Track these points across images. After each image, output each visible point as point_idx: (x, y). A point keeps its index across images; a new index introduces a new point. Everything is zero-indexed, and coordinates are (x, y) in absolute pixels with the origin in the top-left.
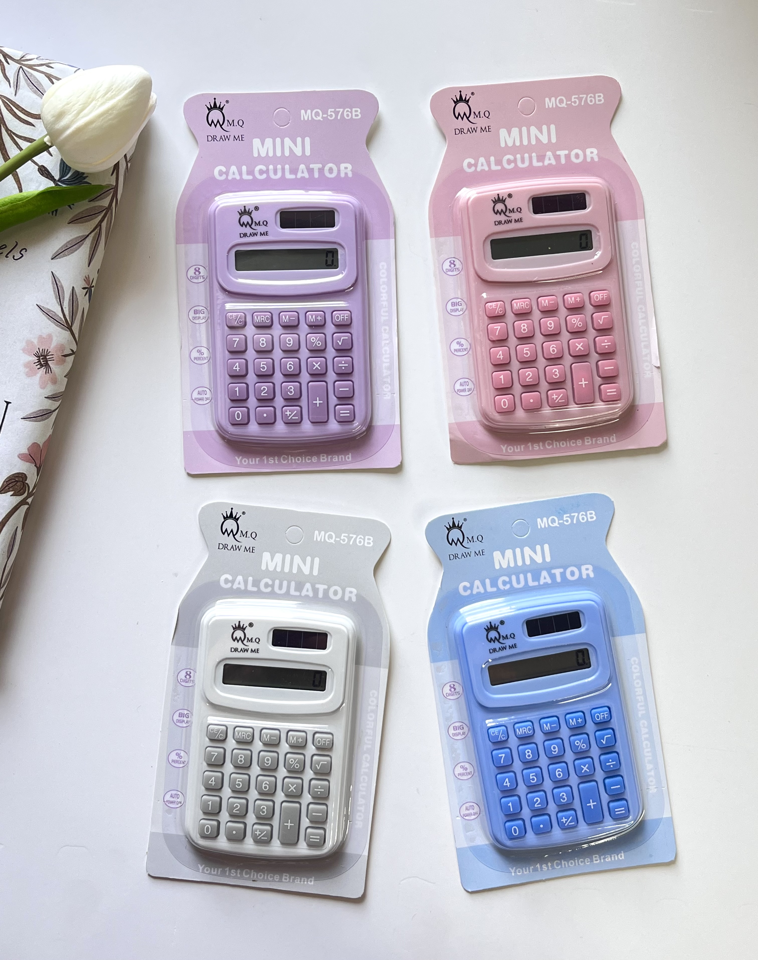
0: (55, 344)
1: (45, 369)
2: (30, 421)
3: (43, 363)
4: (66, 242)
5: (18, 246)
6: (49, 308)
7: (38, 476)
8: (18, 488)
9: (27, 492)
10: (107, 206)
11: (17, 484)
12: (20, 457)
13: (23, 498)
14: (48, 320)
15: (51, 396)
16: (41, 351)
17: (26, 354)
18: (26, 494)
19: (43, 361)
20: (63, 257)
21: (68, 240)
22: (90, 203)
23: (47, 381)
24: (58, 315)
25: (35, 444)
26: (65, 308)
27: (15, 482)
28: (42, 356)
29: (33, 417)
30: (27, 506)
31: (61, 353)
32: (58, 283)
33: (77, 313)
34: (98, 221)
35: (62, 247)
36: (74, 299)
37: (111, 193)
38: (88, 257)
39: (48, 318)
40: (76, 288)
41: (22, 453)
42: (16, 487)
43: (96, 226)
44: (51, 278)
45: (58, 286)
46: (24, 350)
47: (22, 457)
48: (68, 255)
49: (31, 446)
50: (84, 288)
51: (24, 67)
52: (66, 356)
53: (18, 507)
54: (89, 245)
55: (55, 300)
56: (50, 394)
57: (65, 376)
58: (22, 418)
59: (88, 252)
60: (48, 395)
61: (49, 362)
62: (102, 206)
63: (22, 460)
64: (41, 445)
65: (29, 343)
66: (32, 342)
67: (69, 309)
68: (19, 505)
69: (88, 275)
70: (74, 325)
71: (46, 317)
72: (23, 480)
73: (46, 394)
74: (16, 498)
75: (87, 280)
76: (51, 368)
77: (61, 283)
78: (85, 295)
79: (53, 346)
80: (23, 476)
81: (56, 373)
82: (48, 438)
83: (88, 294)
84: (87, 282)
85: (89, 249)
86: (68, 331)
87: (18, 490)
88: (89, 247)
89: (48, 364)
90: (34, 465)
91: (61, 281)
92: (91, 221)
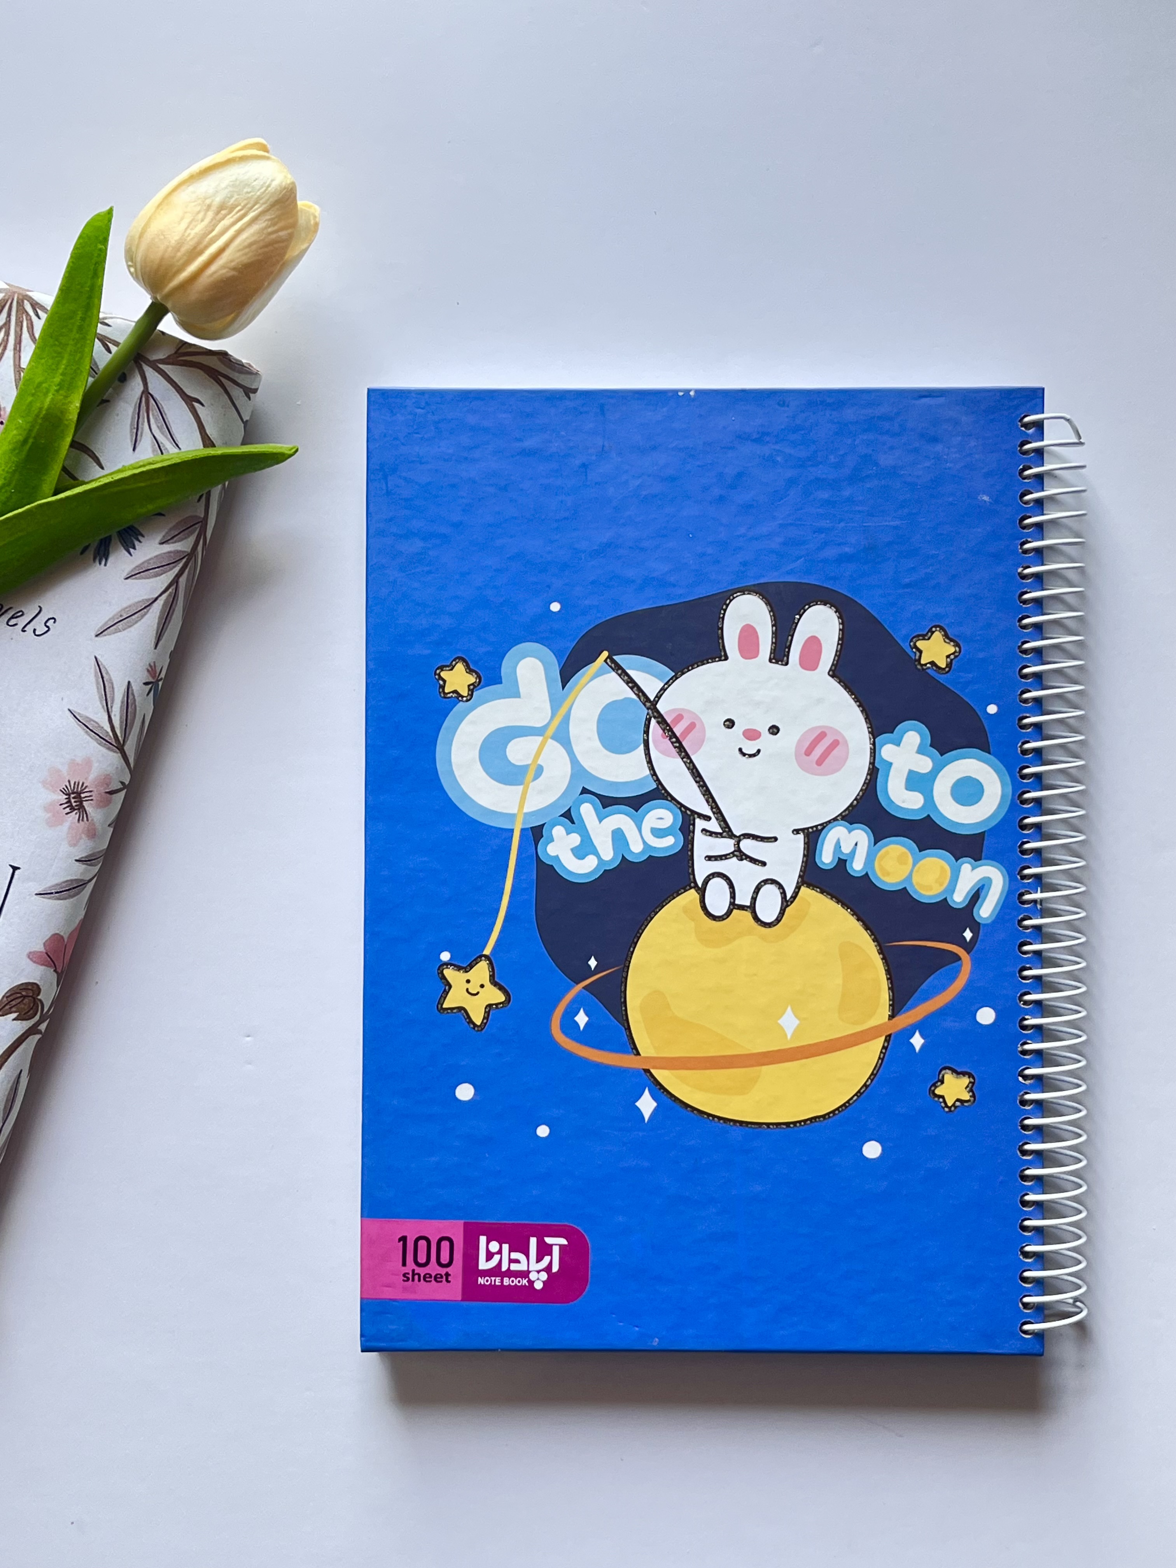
0: (95, 775)
1: (78, 815)
2: (49, 898)
3: (74, 804)
4: (119, 609)
5: (41, 614)
6: (88, 715)
7: (58, 986)
8: (26, 1007)
9: (39, 1013)
10: (189, 550)
11: (24, 1002)
12: (31, 957)
13: (33, 1023)
14: (86, 736)
15: (86, 857)
16: (72, 786)
17: (47, 789)
18: (37, 1017)
19: (75, 802)
20: (114, 633)
21: (125, 605)
22: (162, 546)
23: (81, 834)
24: (103, 727)
25: (56, 936)
26: (115, 715)
27: (21, 997)
28: (73, 793)
29: (55, 893)
30: (38, 1037)
31: (104, 790)
32: (104, 675)
33: (133, 723)
34: (174, 575)
35: (113, 618)
36: (129, 701)
37: (196, 528)
38: (155, 632)
39: (87, 732)
40: (133, 684)
41: (34, 950)
42: (23, 1006)
43: (171, 584)
44: (93, 666)
45: (105, 679)
47: (33, 957)
48: (124, 630)
49: (50, 938)
50: (146, 684)
53: (23, 1038)
54: (158, 615)
55: (98, 703)
56: (84, 855)
57: (109, 825)
58: (36, 894)
59: (155, 626)
60: (80, 856)
61: (85, 803)
62: (181, 552)
63: (34, 962)
64: (66, 937)
65: (54, 771)
66: (59, 771)
67: (121, 718)
68: (26, 1035)
69: (154, 662)
70: (128, 742)
71: (84, 729)
72: (33, 994)
73: (78, 856)
74: (21, 1023)
75: (152, 669)
76: (88, 812)
77: (109, 675)
78: (148, 694)
79: (92, 776)
80: (35, 988)
81: (95, 820)
82: (78, 925)
83: (152, 692)
84: (151, 672)
85: (157, 621)
86: (118, 753)
87: (25, 1010)
88: (157, 618)
89: (83, 806)
90: (52, 970)
91: (110, 672)
92: (162, 574)
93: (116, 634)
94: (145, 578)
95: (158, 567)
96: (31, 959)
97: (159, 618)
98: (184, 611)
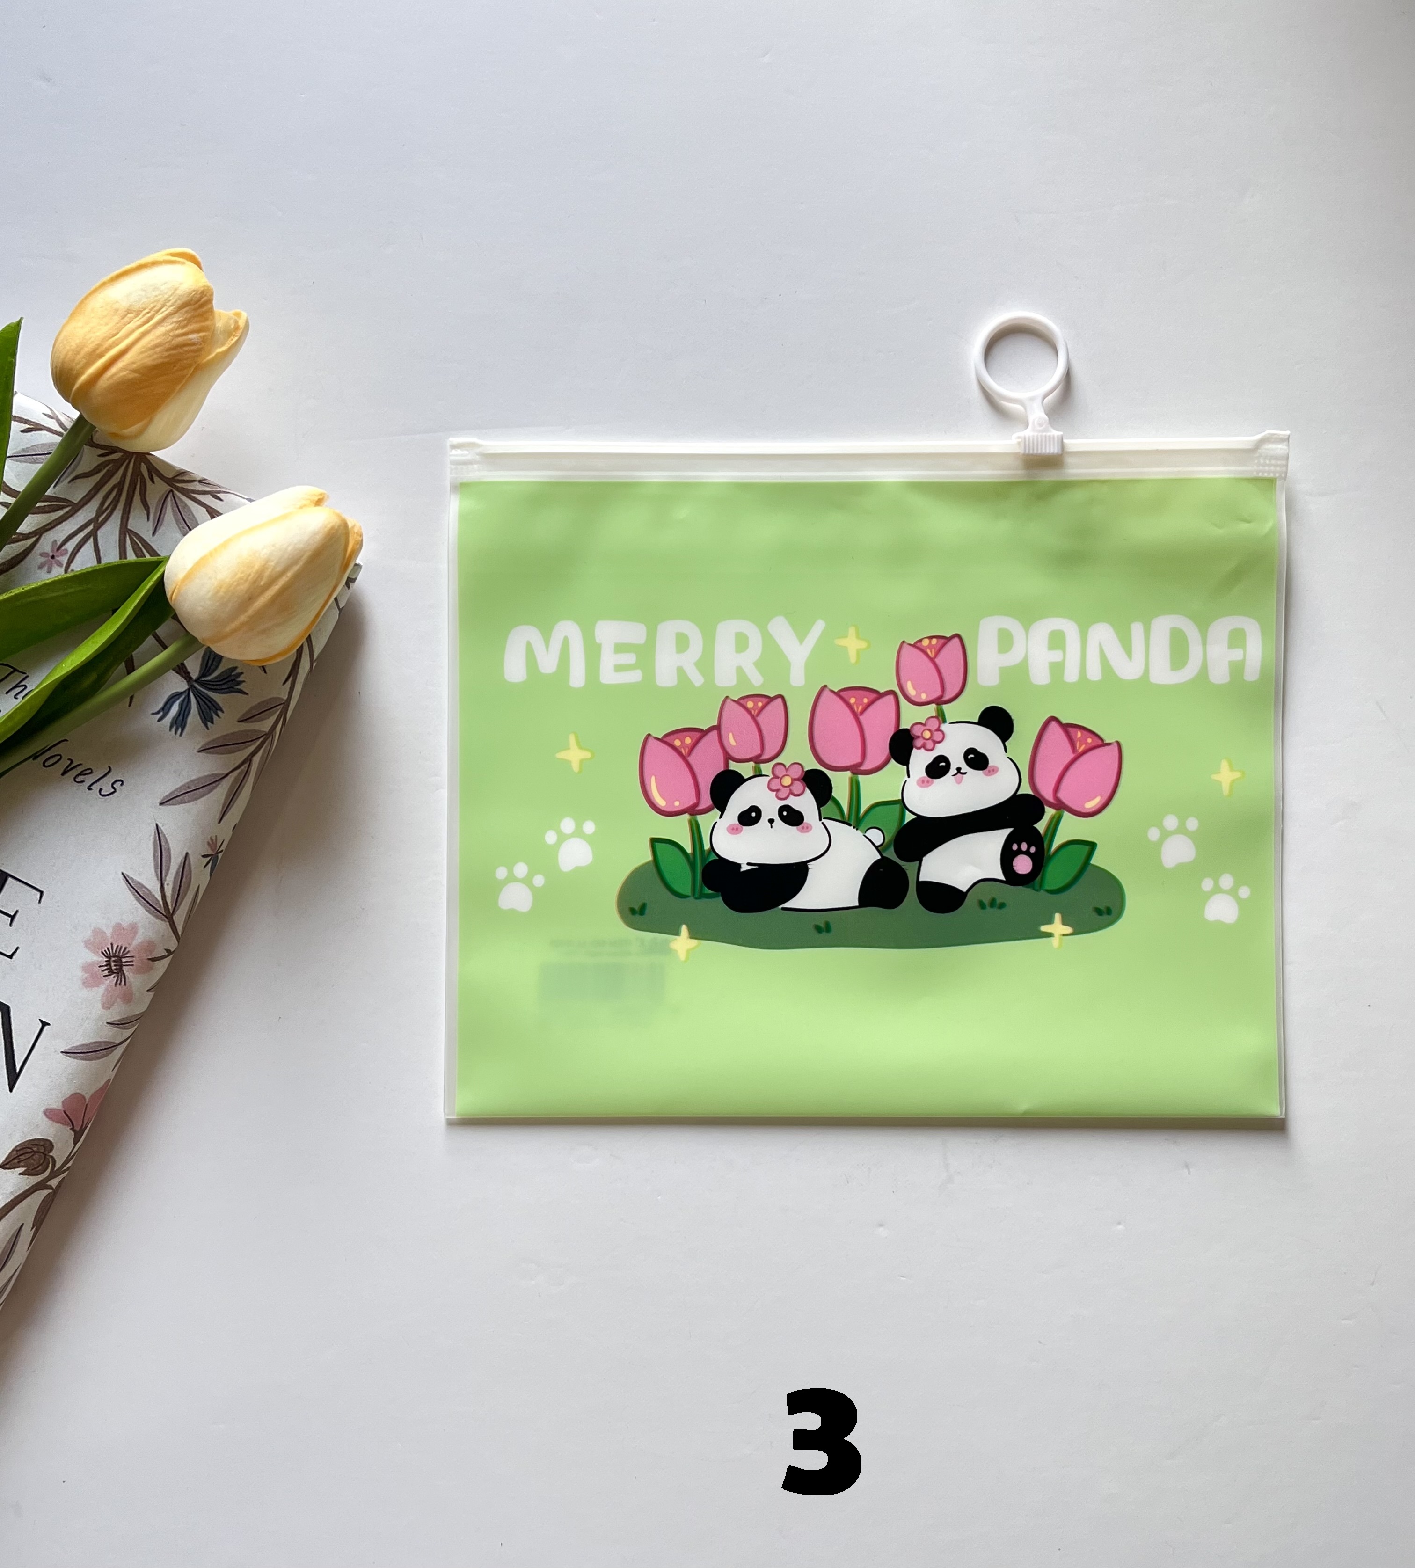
0: (140, 941)
1: (116, 978)
2: (75, 1058)
3: (114, 968)
4: (189, 780)
5: (110, 774)
6: (140, 881)
7: (74, 1145)
8: (35, 1163)
9: (49, 1170)
10: (267, 730)
11: (34, 1157)
14: (135, 902)
15: (118, 1021)
16: (114, 949)
17: (89, 949)
18: (46, 1174)
19: (115, 965)
20: (179, 803)
21: (194, 777)
22: (241, 723)
23: (116, 998)
24: (153, 895)
27: (31, 1152)
28: (114, 957)
29: (81, 1053)
30: (46, 1192)
31: (146, 956)
32: (163, 844)
33: (186, 894)
34: (249, 753)
35: (181, 787)
36: (185, 872)
37: (279, 710)
38: (221, 807)
39: (135, 897)
40: (191, 857)
41: (53, 1107)
42: (32, 1161)
43: (243, 761)
44: (153, 834)
45: (163, 848)
47: (50, 1114)
48: (189, 802)
49: (69, 1097)
50: (204, 856)
52: (154, 960)
53: (28, 1193)
55: (153, 870)
56: (116, 1019)
57: (148, 991)
58: (62, 1052)
59: (223, 801)
61: (124, 968)
62: (258, 731)
63: (50, 1119)
64: (87, 1097)
65: (97, 932)
66: (103, 933)
67: (173, 888)
68: (32, 1190)
69: (216, 836)
70: (179, 911)
72: (45, 1151)
73: (110, 1018)
74: (28, 1178)
75: (213, 843)
76: (126, 977)
77: (168, 844)
78: (205, 867)
79: (135, 943)
80: (48, 1144)
81: (133, 985)
82: (104, 1086)
83: (210, 864)
84: (212, 845)
85: (224, 797)
86: (165, 921)
87: (33, 1165)
88: (225, 793)
89: (123, 971)
90: (69, 1128)
91: (169, 841)
92: (235, 752)
93: (181, 805)
94: (219, 753)
95: (234, 744)
98: (252, 789)
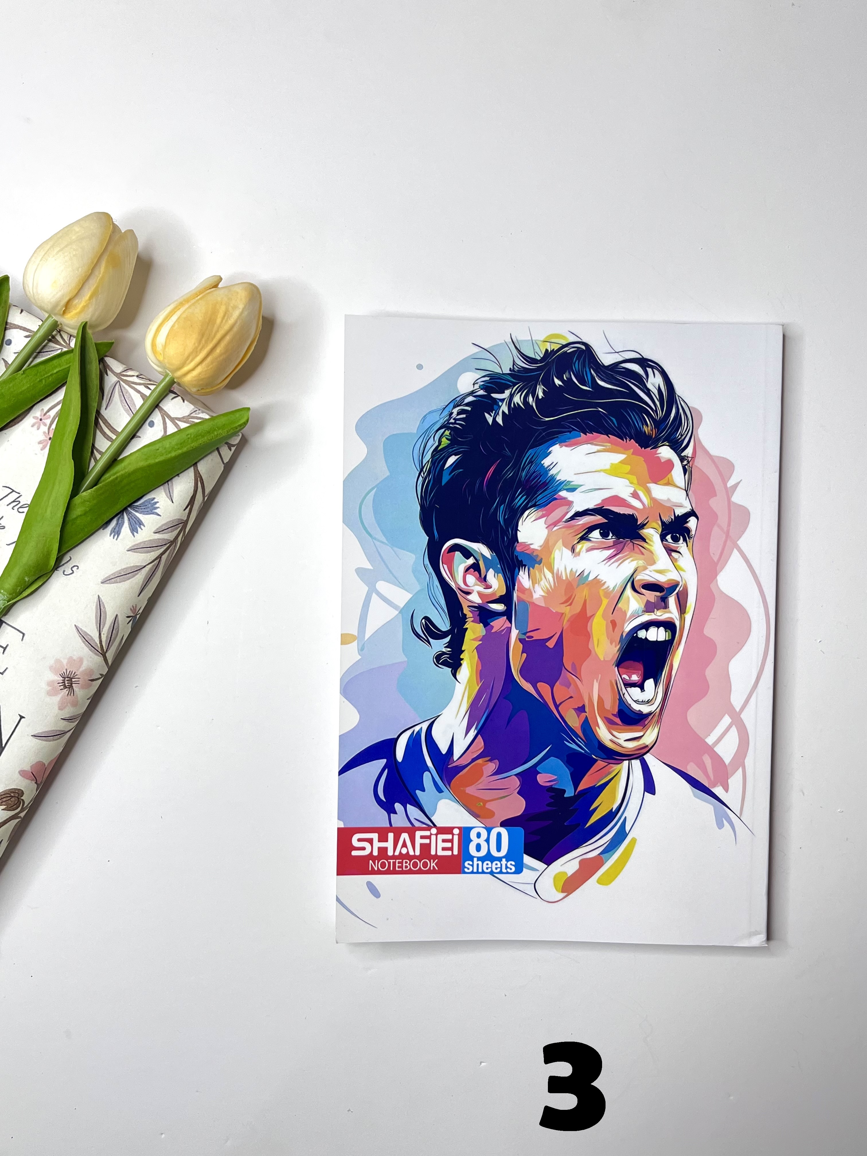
0: (84, 668)
1: (67, 692)
2: (40, 740)
3: (67, 684)
4: (120, 569)
5: (71, 561)
6: (86, 631)
7: (37, 792)
8: (12, 803)
9: (21, 807)
10: (172, 539)
11: (12, 799)
12: (22, 773)
13: (15, 812)
14: (82, 643)
15: (68, 717)
16: (68, 673)
17: (52, 672)
18: (19, 809)
19: (68, 683)
20: (113, 583)
21: (124, 567)
22: (155, 534)
23: (67, 703)
24: (94, 640)
25: (40, 763)
26: (104, 634)
27: (10, 796)
28: (67, 678)
29: (44, 737)
30: (18, 820)
31: (88, 677)
32: (102, 608)
33: (115, 640)
34: (159, 554)
35: (115, 573)
36: (115, 627)
37: (180, 526)
38: (140, 587)
39: (83, 642)
40: (119, 617)
41: (24, 769)
42: (10, 802)
43: (157, 557)
44: (96, 601)
45: (102, 611)
46: (51, 668)
48: (120, 582)
49: (35, 764)
50: (128, 617)
51: (121, 382)
52: (92, 680)
53: (7, 821)
54: (144, 577)
55: (95, 625)
57: (88, 699)
58: (32, 736)
59: (141, 583)
60: (64, 717)
61: (73, 685)
62: (166, 539)
63: (23, 776)
64: (46, 765)
65: (58, 662)
66: (61, 662)
67: (107, 636)
68: (9, 819)
69: (136, 605)
70: (109, 651)
71: (82, 640)
72: (18, 796)
73: (62, 716)
74: (7, 812)
75: (134, 609)
76: (74, 690)
77: (105, 609)
78: (128, 623)
79: (81, 670)
80: (20, 792)
81: (79, 696)
82: (55, 758)
83: (131, 622)
85: (143, 580)
86: (101, 657)
87: (11, 805)
88: (143, 577)
89: (72, 687)
90: (34, 782)
91: (106, 606)
92: (151, 552)
93: (114, 584)
94: (140, 553)
95: (150, 547)
96: (21, 775)
97: (144, 578)
98: (162, 574)
